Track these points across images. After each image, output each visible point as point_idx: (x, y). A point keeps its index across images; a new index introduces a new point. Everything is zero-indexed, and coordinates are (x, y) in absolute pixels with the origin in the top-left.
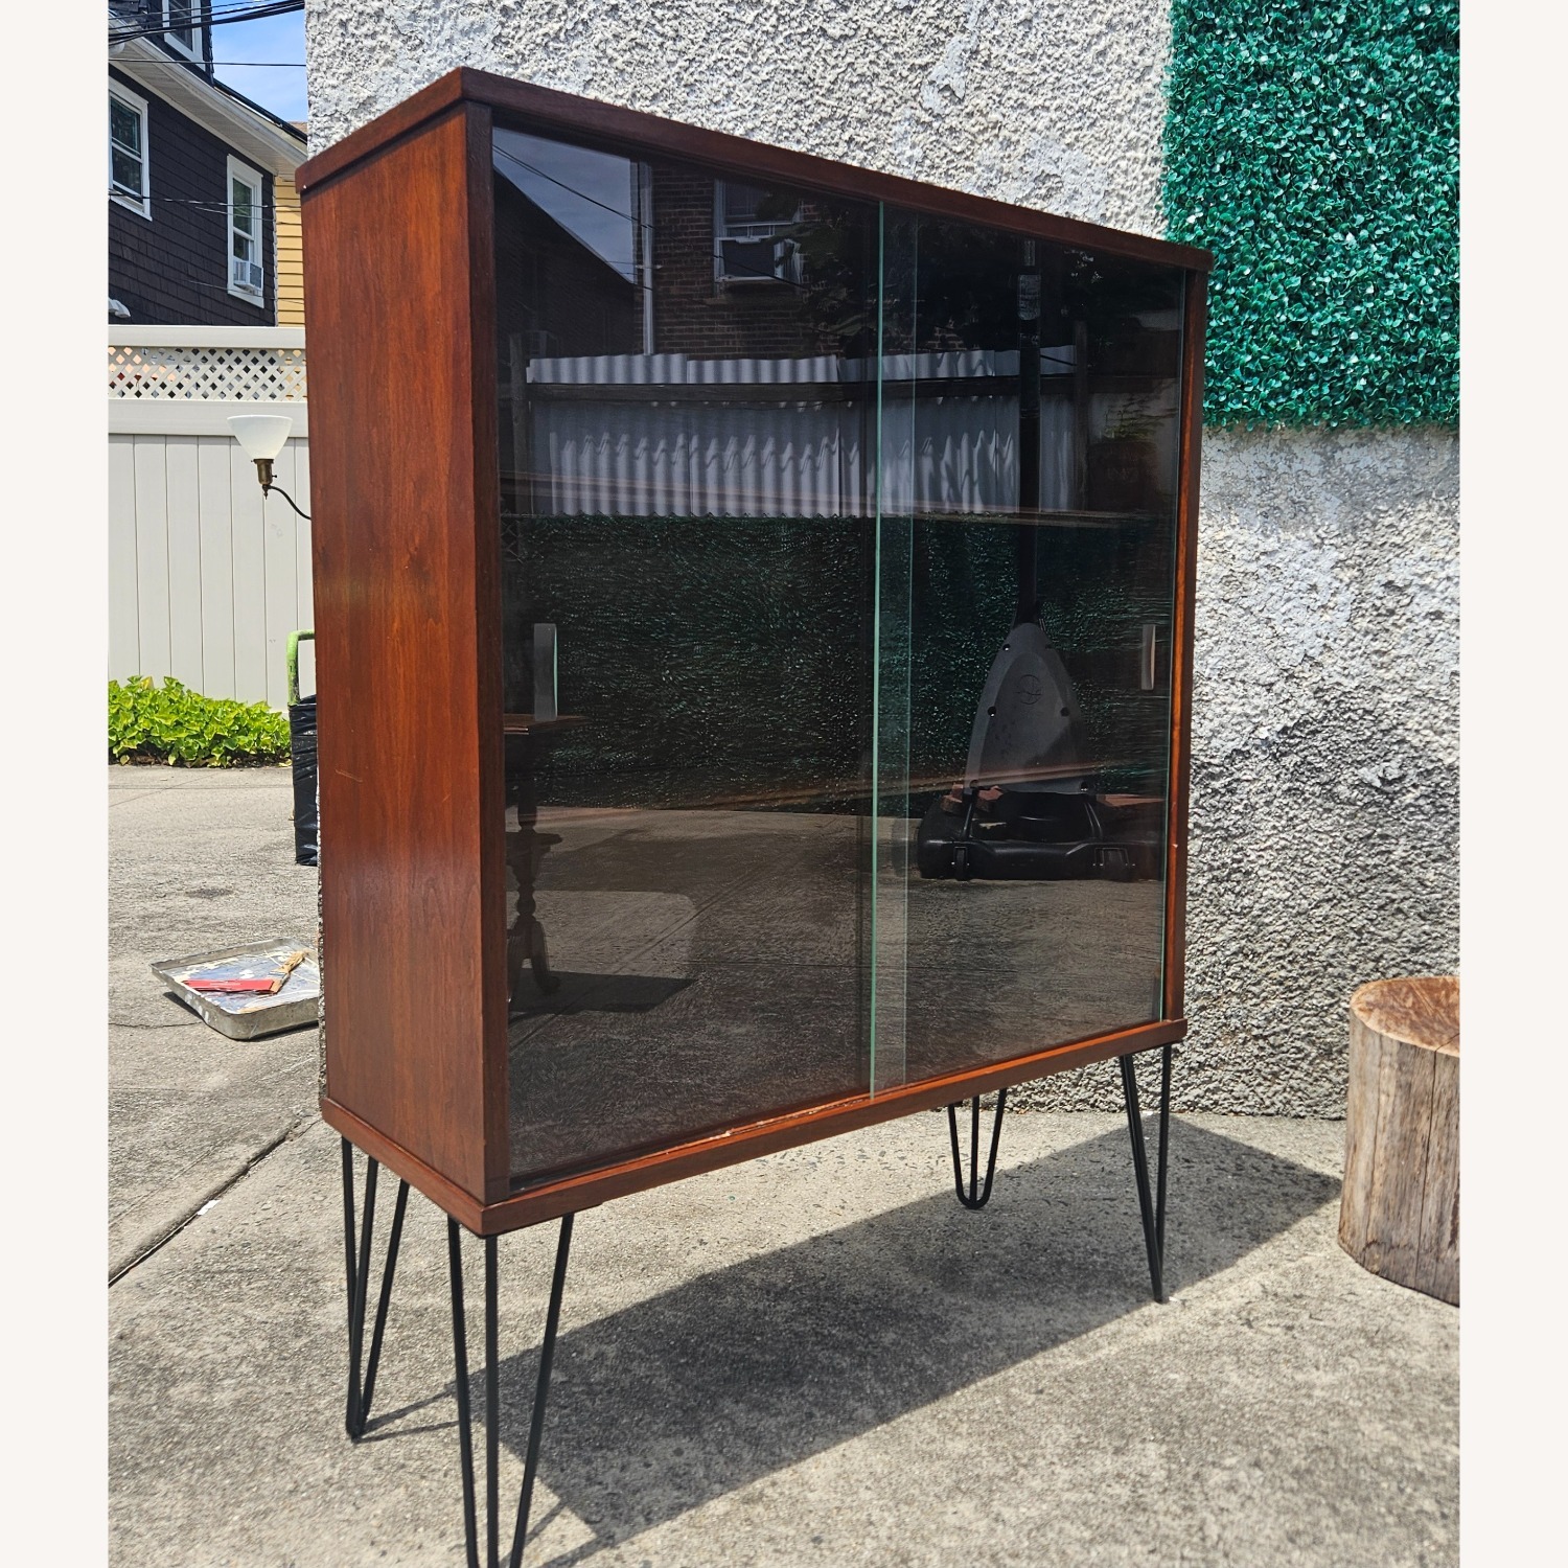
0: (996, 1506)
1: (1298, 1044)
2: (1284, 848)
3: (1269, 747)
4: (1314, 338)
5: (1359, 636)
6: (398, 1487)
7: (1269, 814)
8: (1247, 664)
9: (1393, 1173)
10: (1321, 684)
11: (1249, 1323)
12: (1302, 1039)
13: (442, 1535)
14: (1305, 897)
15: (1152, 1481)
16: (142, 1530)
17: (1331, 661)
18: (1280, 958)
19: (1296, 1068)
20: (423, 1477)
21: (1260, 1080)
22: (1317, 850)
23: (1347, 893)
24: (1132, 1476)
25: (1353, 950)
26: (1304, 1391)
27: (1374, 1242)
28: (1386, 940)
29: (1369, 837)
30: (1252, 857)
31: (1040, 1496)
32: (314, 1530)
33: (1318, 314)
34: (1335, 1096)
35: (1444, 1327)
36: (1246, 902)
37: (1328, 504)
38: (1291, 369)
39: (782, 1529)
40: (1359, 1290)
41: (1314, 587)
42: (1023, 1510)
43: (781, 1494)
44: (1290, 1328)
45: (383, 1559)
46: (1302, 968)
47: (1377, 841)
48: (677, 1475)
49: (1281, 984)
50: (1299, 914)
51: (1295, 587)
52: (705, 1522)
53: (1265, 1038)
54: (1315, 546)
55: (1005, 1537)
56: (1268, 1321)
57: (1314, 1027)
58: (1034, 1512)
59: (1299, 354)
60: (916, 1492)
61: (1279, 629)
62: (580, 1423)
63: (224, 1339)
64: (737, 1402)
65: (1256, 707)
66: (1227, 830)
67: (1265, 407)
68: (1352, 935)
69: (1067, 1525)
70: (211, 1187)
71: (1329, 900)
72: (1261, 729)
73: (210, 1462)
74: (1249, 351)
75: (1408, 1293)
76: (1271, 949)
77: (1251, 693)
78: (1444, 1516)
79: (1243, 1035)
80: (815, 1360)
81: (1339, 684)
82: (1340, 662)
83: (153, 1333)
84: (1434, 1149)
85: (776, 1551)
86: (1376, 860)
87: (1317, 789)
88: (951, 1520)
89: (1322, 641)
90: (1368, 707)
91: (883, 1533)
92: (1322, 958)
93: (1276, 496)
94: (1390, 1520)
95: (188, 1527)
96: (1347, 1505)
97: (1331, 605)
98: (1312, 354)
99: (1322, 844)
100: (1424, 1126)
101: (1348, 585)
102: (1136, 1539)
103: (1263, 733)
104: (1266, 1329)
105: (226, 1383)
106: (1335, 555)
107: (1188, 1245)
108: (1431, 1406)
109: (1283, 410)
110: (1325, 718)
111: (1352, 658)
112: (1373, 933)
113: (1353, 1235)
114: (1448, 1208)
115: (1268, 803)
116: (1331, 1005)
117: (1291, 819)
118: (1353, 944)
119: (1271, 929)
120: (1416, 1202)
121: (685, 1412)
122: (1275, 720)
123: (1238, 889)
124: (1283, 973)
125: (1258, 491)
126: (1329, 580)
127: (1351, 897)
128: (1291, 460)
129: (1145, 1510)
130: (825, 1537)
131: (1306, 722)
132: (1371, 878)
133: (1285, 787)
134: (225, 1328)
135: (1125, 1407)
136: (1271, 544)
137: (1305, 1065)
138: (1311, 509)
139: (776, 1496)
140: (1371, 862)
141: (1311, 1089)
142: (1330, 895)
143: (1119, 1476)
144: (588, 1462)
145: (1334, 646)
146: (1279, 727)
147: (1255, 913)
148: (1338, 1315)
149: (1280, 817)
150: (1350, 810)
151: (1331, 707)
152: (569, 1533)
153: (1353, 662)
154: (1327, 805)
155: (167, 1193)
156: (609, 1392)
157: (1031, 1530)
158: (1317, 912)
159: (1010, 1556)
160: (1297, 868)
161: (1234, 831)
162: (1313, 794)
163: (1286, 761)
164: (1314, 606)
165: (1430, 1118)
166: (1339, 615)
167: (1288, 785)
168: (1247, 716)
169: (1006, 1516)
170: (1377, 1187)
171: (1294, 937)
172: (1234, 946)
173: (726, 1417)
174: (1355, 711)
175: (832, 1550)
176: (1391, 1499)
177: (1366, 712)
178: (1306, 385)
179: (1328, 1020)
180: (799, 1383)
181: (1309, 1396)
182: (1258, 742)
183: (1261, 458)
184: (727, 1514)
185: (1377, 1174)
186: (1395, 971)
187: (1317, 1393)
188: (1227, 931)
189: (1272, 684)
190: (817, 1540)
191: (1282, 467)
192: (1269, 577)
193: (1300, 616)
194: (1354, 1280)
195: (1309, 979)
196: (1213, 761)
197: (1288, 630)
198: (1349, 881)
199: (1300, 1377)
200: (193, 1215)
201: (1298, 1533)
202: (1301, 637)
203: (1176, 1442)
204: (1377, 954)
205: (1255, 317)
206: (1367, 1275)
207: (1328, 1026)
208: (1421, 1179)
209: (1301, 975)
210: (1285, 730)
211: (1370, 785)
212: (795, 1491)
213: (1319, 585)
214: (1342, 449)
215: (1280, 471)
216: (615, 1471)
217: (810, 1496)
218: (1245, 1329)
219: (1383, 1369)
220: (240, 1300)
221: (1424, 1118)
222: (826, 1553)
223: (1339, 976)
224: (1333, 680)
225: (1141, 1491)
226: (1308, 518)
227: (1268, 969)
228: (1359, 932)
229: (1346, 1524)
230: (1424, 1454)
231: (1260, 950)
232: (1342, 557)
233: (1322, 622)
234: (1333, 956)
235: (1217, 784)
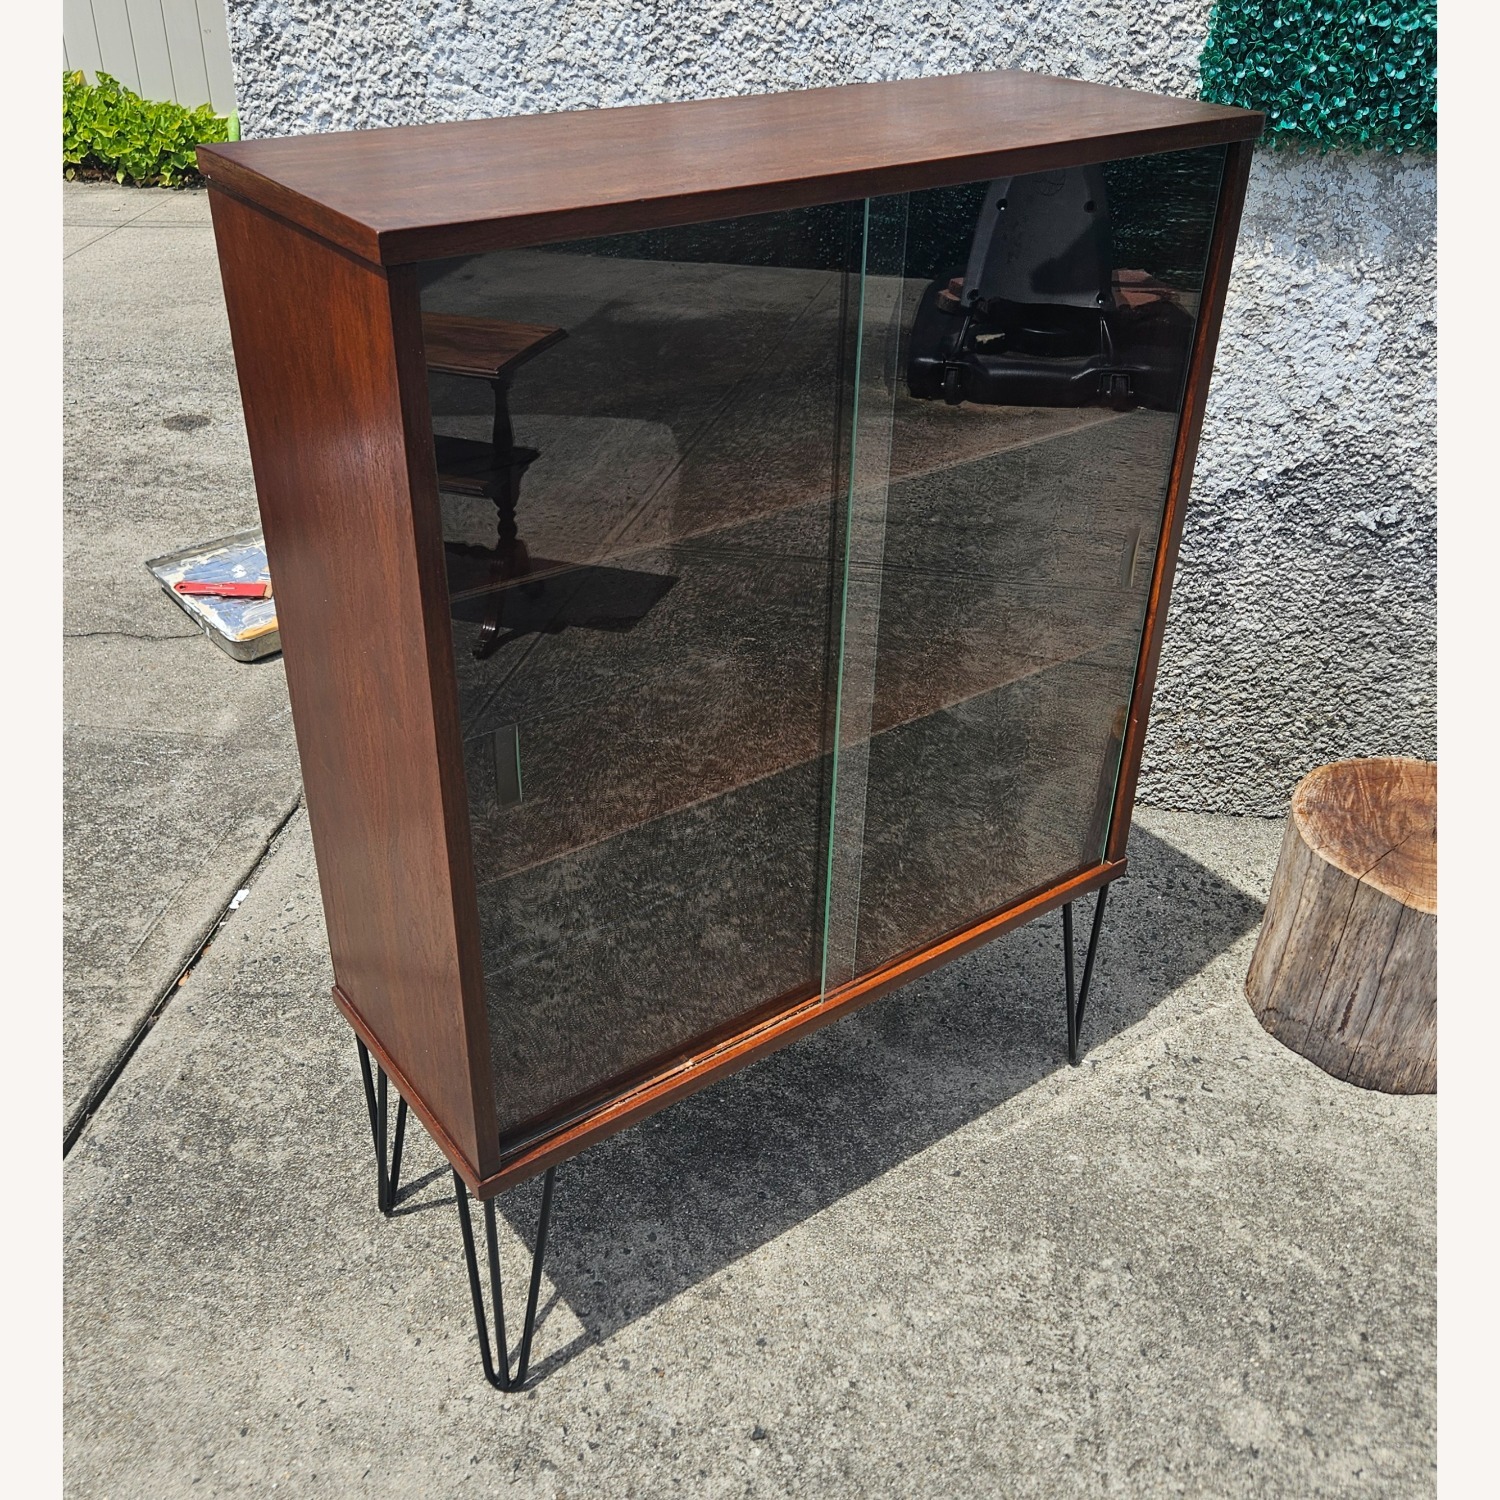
0: (909, 1310)
1: (1247, 755)
2: (1264, 584)
3: (1266, 488)
4: (1394, 45)
5: (1383, 378)
6: (425, 1269)
7: (1255, 552)
8: (1258, 403)
9: (1301, 962)
10: (1332, 429)
11: (1147, 1094)
12: (1253, 751)
13: (464, 1323)
14: (1278, 629)
15: (1039, 1283)
16: (226, 1309)
17: (1347, 404)
18: (1244, 682)
19: (1242, 775)
20: (445, 1258)
21: (1206, 782)
22: (1298, 587)
23: (1321, 627)
24: (1024, 1277)
25: (1317, 677)
26: (1181, 1179)
27: (1274, 1009)
28: (1350, 670)
29: (1354, 576)
30: (1231, 591)
31: (944, 1298)
32: (362, 1314)
33: (1405, 15)
34: (1274, 799)
35: (1318, 1102)
36: (1218, 631)
37: (1376, 233)
38: (1361, 86)
39: (734, 1329)
40: (1252, 1053)
41: (1344, 325)
42: (930, 1314)
43: (735, 1288)
44: (1182, 1100)
45: (418, 1348)
46: (1263, 691)
47: (1361, 580)
48: (650, 1264)
49: (1240, 704)
50: (1269, 643)
51: (1324, 324)
52: (674, 1319)
53: (1217, 749)
54: (1353, 281)
55: (914, 1343)
56: (1165, 1092)
57: (1265, 742)
58: (938, 1318)
59: (1373, 66)
60: (844, 1290)
61: (1298, 369)
62: (572, 1198)
63: (270, 1085)
64: (702, 1178)
65: (1260, 448)
66: (1209, 565)
67: (1323, 128)
68: (1318, 664)
69: (964, 1333)
70: (238, 875)
71: (1303, 632)
72: (1261, 470)
73: (272, 1235)
74: (1315, 59)
75: (1295, 1057)
76: (1235, 673)
77: (1256, 434)
78: (1273, 1329)
79: (1196, 745)
80: (769, 1129)
81: (1351, 427)
82: (1358, 406)
83: (208, 1074)
84: (1341, 955)
85: (729, 1354)
86: (1356, 598)
87: (1309, 530)
88: (871, 1323)
89: (1342, 382)
90: (1378, 451)
91: (815, 1336)
92: (1284, 683)
93: (1320, 222)
94: (1228, 1332)
95: (262, 1307)
96: (1195, 1316)
97: (1359, 344)
98: (1388, 66)
99: (1304, 582)
100: (1336, 935)
101: (1381, 324)
102: (1018, 1349)
103: (1262, 475)
104: (1161, 1101)
105: (277, 1139)
106: (1373, 290)
107: (1108, 990)
108: (1287, 1199)
109: (1343, 134)
110: (1330, 461)
111: (1371, 401)
112: (1340, 664)
113: (1257, 994)
114: (1344, 1002)
115: (1255, 542)
116: (1286, 724)
117: (1277, 557)
118: (1318, 672)
119: (1238, 656)
120: (1315, 992)
121: (658, 1188)
122: (1277, 461)
123: (1211, 619)
124: (1244, 695)
125: (1300, 215)
126: (1362, 318)
127: (1324, 630)
128: (1344, 181)
129: (1029, 1317)
130: (768, 1339)
131: (1310, 464)
132: (1348, 614)
133: (1276, 527)
134: (269, 1071)
135: (1027, 1194)
136: (1305, 276)
137: (1250, 773)
138: (1356, 238)
139: (731, 1291)
140: (1350, 599)
141: (1253, 792)
142: (1304, 628)
143: (1013, 1277)
144: (579, 1245)
145: (1356, 388)
146: (1280, 469)
147: (1225, 641)
148: (1227, 1086)
149: (1266, 555)
150: (1339, 550)
151: (1339, 451)
152: (564, 1326)
153: (1371, 406)
154: (1316, 546)
155: (199, 883)
156: (595, 1162)
157: (935, 1337)
158: (1288, 642)
159: (915, 1364)
160: (1275, 603)
161: (1217, 567)
162: (1304, 535)
163: (1281, 502)
164: (1341, 344)
165: (1343, 930)
166: (1367, 355)
167: (1280, 524)
168: (1248, 456)
169: (915, 1320)
170: (1284, 968)
171: (1260, 665)
172: (1199, 670)
173: (692, 1196)
174: (1363, 456)
175: (772, 1354)
176: (1233, 1308)
177: (1375, 456)
178: (1373, 104)
179: (1280, 736)
180: (754, 1156)
181: (1185, 1186)
182: (1255, 483)
183: (1310, 177)
184: (690, 1311)
185: (1286, 958)
186: (1354, 697)
187: (1194, 1182)
188: (1195, 657)
189: (1280, 425)
190: (761, 1343)
191: (1332, 188)
192: (1296, 313)
193: (1323, 355)
194: (1250, 1040)
195: (1269, 700)
196: (1205, 499)
197: (1307, 370)
198: (1326, 616)
199: (1181, 1163)
200: (225, 911)
201: (1151, 1345)
202: (1320, 378)
203: (1066, 1238)
204: (1339, 682)
205: (1328, 17)
206: (1263, 1033)
207: (1279, 741)
208: (1325, 975)
209: (1260, 697)
210: (1286, 472)
211: (1365, 528)
212: (747, 1285)
213: (1350, 323)
214: (1404, 170)
215: (1328, 194)
216: (600, 1257)
217: (758, 1291)
218: (1143, 1099)
219: (1254, 1154)
220: (278, 1035)
221: (1338, 928)
222: (768, 1357)
223: (1299, 699)
224: (1346, 424)
225: (1028, 1296)
226: (1351, 248)
227: (1230, 691)
228: (1326, 663)
229: (1192, 1337)
230: (1271, 1256)
231: (1224, 674)
232: (1382, 292)
233: (1345, 363)
234: (1296, 682)
235: (1205, 522)
